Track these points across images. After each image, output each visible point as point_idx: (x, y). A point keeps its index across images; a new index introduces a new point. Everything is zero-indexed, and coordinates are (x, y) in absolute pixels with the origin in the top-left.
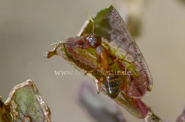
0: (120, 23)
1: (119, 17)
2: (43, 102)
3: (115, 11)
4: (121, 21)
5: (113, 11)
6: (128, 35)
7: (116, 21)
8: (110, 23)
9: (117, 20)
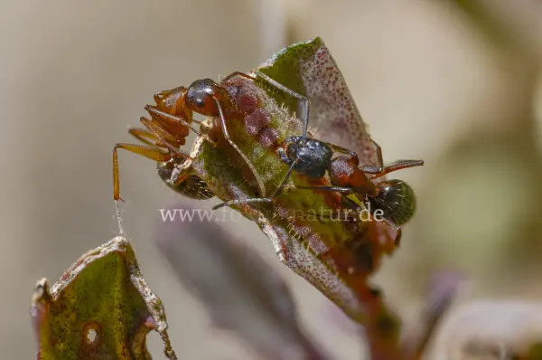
0: (334, 83)
1: (334, 69)
2: (153, 296)
3: (323, 53)
4: (337, 79)
5: (320, 51)
6: (352, 115)
7: (324, 77)
8: (304, 78)
9: (328, 74)
